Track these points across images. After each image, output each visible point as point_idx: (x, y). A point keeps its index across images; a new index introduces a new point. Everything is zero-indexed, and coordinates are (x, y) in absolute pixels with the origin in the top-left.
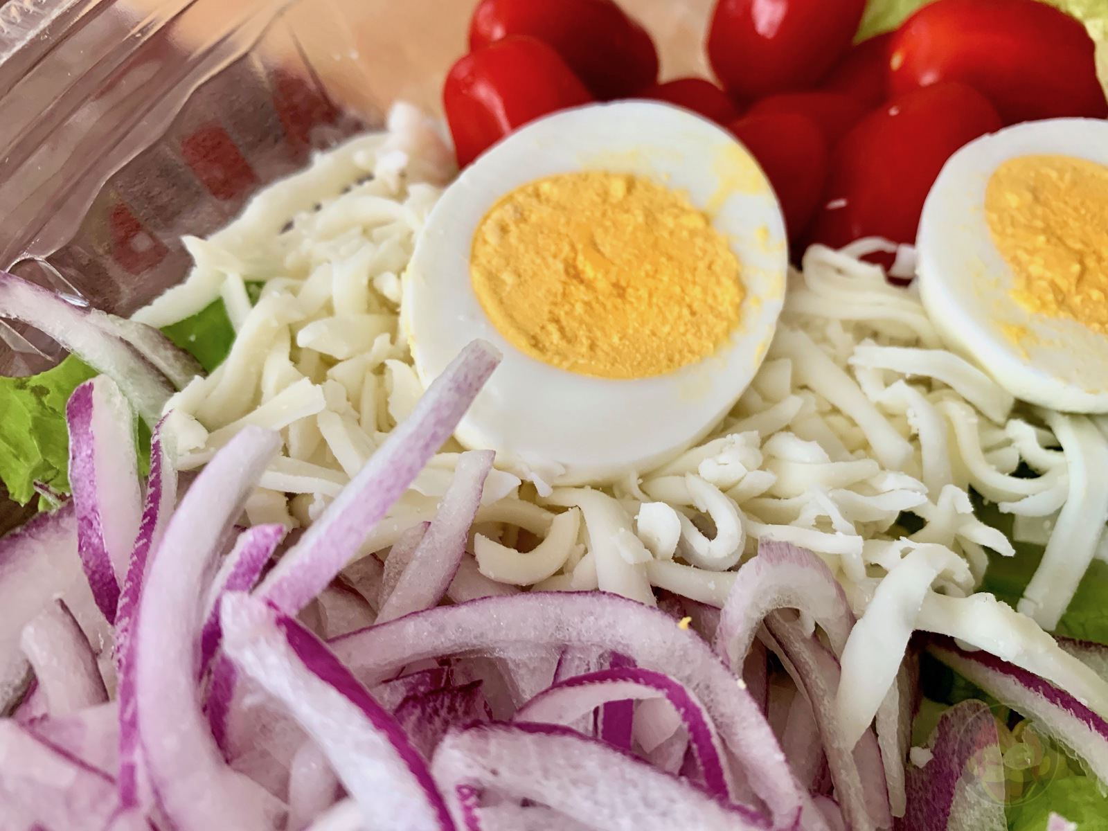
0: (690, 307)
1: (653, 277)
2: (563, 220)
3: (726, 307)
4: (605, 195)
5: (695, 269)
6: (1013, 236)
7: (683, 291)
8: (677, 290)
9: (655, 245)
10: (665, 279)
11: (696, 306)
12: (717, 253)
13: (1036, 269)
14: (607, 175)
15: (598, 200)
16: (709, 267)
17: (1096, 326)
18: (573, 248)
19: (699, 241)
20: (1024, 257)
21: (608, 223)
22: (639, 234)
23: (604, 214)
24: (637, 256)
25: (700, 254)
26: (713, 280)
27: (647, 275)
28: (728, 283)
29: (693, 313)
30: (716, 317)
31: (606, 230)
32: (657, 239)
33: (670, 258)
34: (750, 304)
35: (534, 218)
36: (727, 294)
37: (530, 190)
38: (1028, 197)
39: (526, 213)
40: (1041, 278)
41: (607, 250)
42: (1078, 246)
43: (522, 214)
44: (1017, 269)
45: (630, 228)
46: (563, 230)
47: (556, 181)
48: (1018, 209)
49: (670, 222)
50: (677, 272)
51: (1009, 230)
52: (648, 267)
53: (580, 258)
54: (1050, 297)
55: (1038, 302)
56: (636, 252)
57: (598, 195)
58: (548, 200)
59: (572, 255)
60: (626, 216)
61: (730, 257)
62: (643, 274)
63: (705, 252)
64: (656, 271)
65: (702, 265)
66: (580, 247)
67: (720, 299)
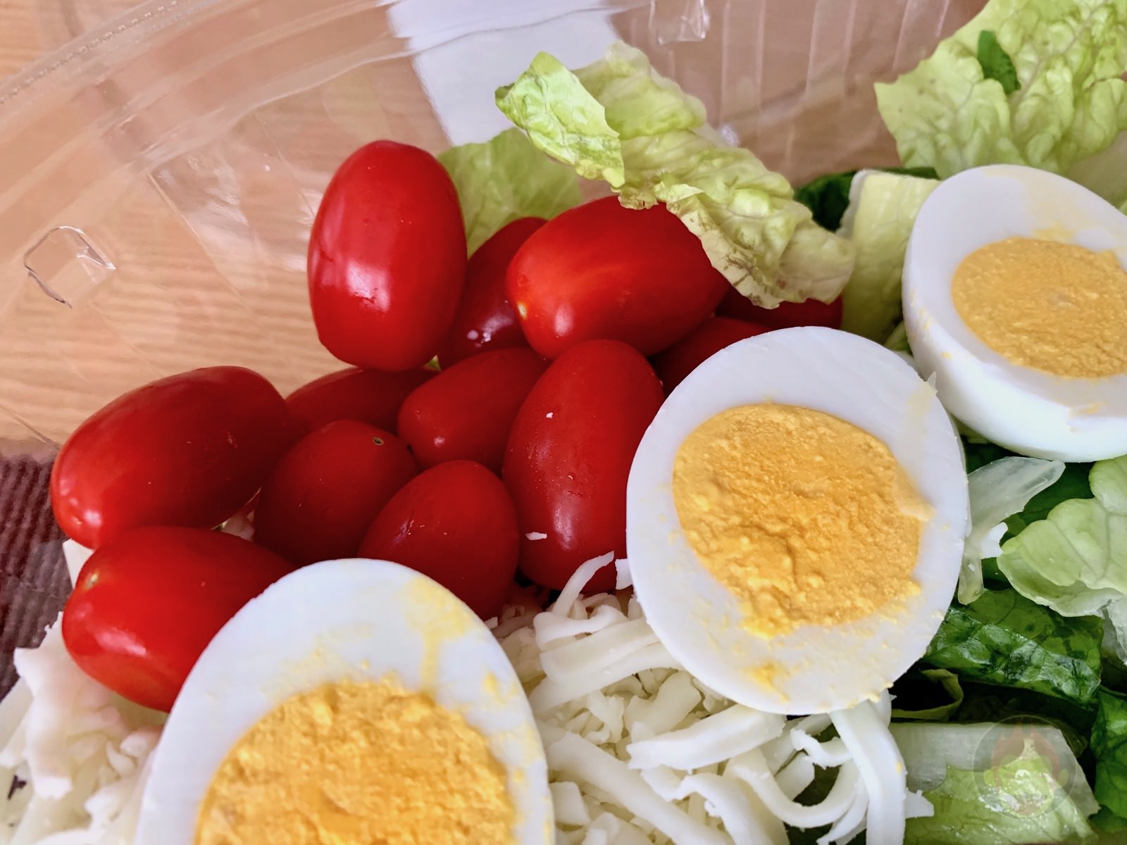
0: (459, 824)
1: (408, 809)
2: (283, 794)
3: (495, 804)
4: (312, 731)
5: (445, 771)
6: (719, 551)
7: (444, 808)
8: (438, 811)
9: (393, 768)
10: (421, 804)
11: (466, 820)
12: (458, 739)
13: (754, 583)
14: (303, 699)
15: (307, 742)
16: (458, 762)
17: (828, 621)
18: (309, 824)
19: (433, 733)
20: (737, 571)
21: (331, 767)
22: (371, 762)
23: (322, 758)
24: (379, 794)
25: (440, 749)
26: (467, 776)
27: (401, 811)
28: (483, 772)
29: (466, 831)
30: (489, 821)
31: (332, 776)
32: (390, 756)
33: (413, 774)
34: (515, 781)
35: (250, 810)
36: (488, 786)
37: (229, 769)
38: (714, 491)
39: (239, 809)
40: (763, 590)
41: (344, 804)
42: (778, 528)
43: (234, 813)
44: (738, 590)
45: (357, 761)
46: (289, 807)
47: (250, 739)
48: (711, 512)
49: (392, 726)
50: (428, 789)
51: (714, 545)
52: (398, 801)
53: (323, 833)
54: (779, 613)
55: (771, 625)
56: (378, 788)
57: (305, 735)
58: (255, 774)
59: (312, 834)
60: (346, 747)
61: (473, 735)
62: (395, 813)
63: (443, 743)
64: (408, 800)
65: (449, 764)
66: (315, 818)
67: (485, 797)
